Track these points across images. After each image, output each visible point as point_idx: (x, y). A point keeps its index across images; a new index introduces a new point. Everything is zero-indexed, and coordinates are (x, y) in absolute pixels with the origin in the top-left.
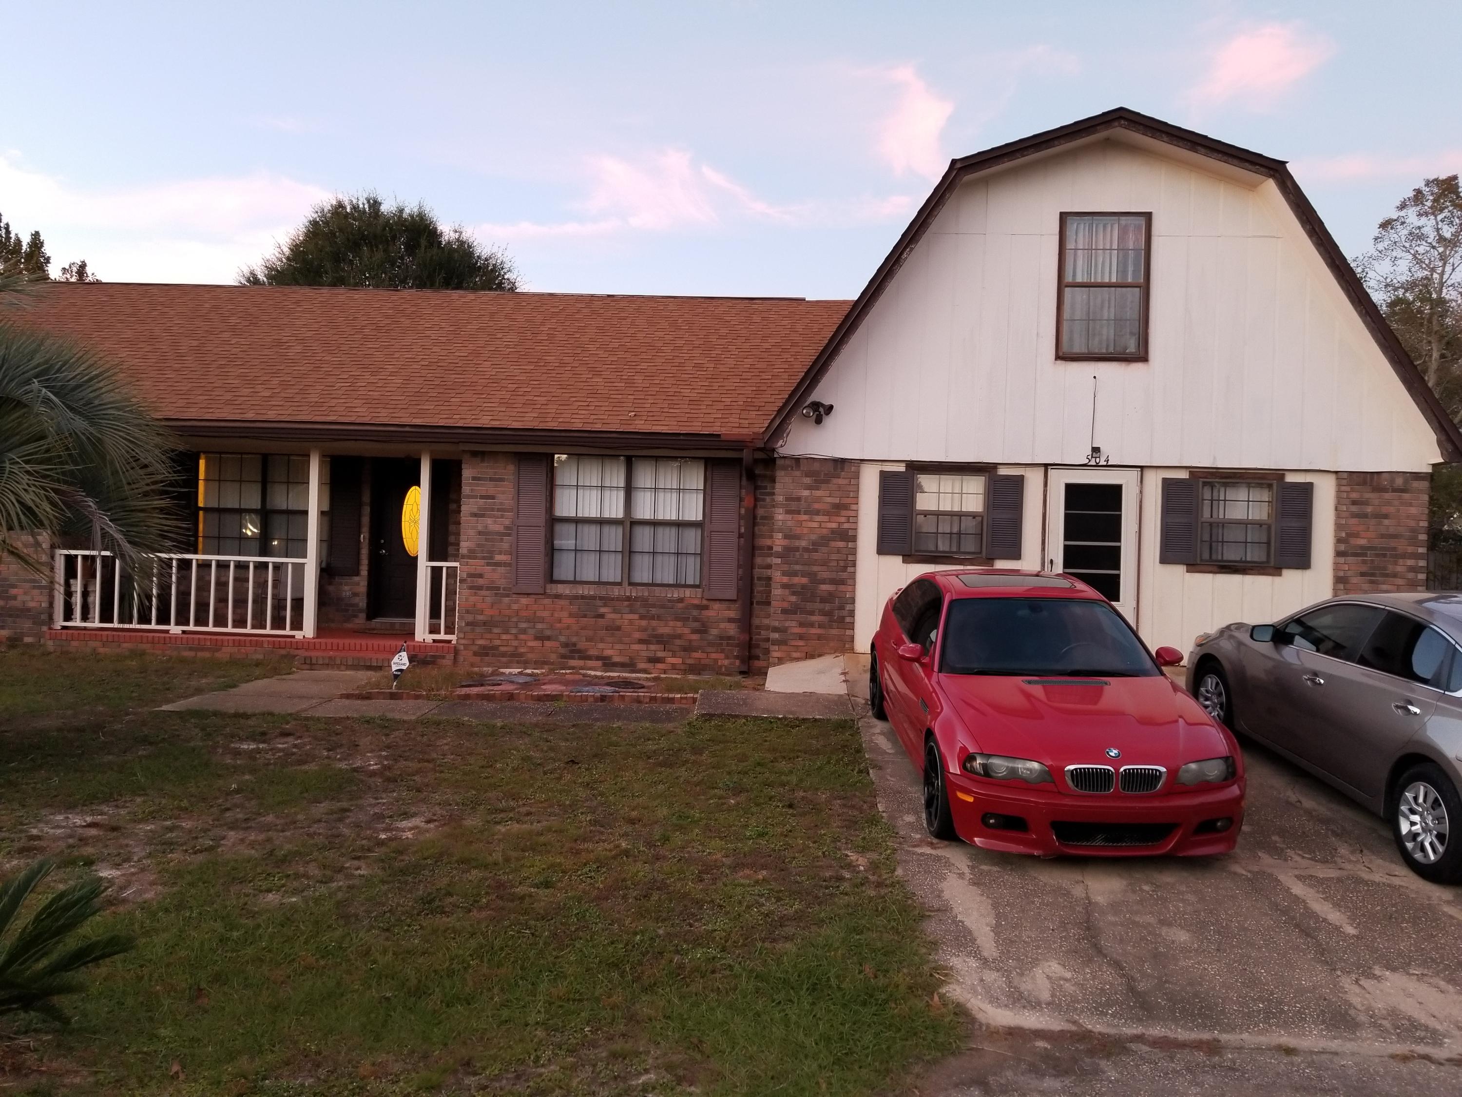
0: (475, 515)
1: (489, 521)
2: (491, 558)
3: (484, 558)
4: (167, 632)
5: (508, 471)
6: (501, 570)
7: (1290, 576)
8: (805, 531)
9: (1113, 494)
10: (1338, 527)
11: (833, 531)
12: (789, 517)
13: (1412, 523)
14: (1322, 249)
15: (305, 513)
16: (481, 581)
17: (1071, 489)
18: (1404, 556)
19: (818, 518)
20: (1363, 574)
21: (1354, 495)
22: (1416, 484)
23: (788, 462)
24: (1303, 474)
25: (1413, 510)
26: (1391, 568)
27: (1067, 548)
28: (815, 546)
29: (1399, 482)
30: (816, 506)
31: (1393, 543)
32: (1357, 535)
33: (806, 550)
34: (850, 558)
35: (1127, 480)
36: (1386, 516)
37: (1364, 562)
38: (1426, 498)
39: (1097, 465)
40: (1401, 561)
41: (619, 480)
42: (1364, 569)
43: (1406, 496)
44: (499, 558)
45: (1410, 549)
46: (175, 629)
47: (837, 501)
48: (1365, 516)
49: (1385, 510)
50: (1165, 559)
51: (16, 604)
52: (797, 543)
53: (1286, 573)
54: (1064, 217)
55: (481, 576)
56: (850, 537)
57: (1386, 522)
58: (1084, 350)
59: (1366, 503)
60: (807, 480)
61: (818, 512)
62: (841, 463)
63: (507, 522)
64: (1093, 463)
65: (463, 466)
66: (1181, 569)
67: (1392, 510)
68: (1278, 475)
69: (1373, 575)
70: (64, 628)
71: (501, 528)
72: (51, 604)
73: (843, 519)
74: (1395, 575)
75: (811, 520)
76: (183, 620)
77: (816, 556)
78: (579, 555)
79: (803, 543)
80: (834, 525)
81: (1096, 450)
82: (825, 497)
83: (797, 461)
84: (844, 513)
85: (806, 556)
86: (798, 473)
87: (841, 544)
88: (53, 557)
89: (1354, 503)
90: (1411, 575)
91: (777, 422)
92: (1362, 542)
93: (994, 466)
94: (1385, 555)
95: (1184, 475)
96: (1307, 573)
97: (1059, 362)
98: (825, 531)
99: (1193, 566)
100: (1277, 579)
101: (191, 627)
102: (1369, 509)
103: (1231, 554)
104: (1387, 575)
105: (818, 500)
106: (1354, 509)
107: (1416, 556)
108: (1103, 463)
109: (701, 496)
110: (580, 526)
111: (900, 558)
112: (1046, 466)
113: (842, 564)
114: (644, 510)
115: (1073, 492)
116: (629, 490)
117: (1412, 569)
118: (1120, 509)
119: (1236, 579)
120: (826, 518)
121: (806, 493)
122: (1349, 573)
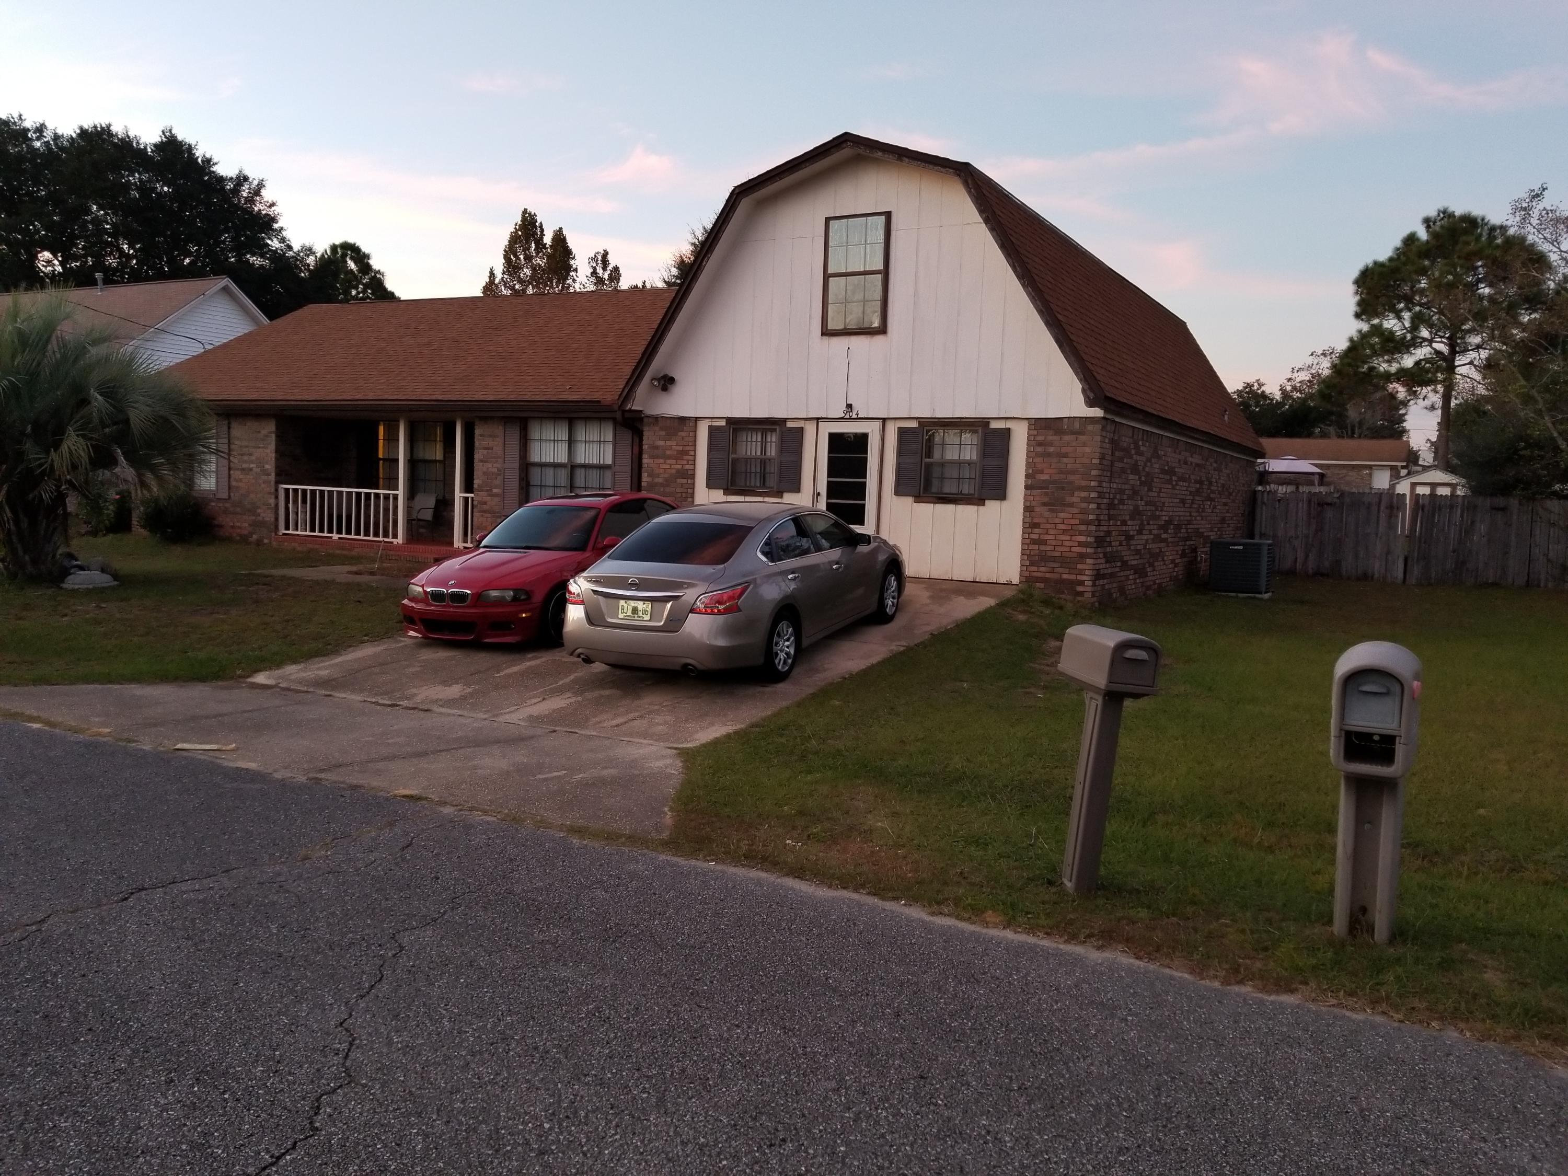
0: (482, 461)
1: (490, 465)
2: (491, 491)
3: (487, 491)
4: (331, 538)
5: (499, 430)
6: (496, 499)
7: (992, 506)
8: (661, 471)
9: (861, 441)
10: (1028, 465)
11: (678, 471)
12: (651, 461)
13: (1086, 461)
14: (995, 233)
15: (397, 460)
16: (485, 507)
17: (832, 436)
18: (1081, 489)
19: (669, 461)
20: (1044, 504)
21: (1040, 438)
22: (1090, 427)
23: (650, 420)
24: (1004, 421)
25: (1088, 450)
26: (1069, 499)
27: (829, 483)
28: (668, 482)
29: (1077, 425)
30: (668, 452)
31: (1071, 477)
32: (1041, 472)
33: (662, 485)
34: (690, 491)
35: (872, 429)
36: (1066, 455)
37: (1046, 494)
38: (1098, 438)
39: (850, 418)
40: (1076, 494)
41: (565, 436)
42: (1046, 500)
43: (1082, 438)
44: (495, 491)
45: (1084, 483)
46: (335, 536)
47: (681, 448)
48: (1049, 455)
49: (1064, 450)
50: (898, 492)
51: (260, 518)
52: (656, 480)
53: (988, 503)
54: (828, 220)
55: (485, 503)
56: (690, 475)
57: (1065, 460)
58: (841, 327)
59: (1051, 444)
60: (663, 433)
61: (670, 457)
62: (683, 420)
63: (499, 466)
64: (847, 416)
65: (476, 427)
66: (910, 500)
67: (1070, 449)
68: (984, 423)
69: (1053, 505)
70: (284, 534)
71: (495, 470)
72: (277, 519)
73: (685, 462)
74: (1071, 505)
75: (665, 463)
76: (339, 531)
77: (668, 489)
78: (543, 489)
79: (660, 480)
80: (679, 467)
81: (849, 406)
82: (673, 445)
83: (656, 419)
84: (686, 457)
85: (662, 489)
86: (657, 428)
87: (684, 481)
88: (277, 490)
89: (1040, 444)
90: (1084, 505)
91: (626, 391)
92: (1046, 477)
93: (784, 421)
94: (1063, 489)
95: (914, 424)
96: (1005, 503)
97: (824, 337)
98: (674, 471)
99: (918, 499)
100: (981, 508)
101: (344, 536)
102: (1051, 449)
103: (950, 488)
104: (1064, 505)
105: (671, 448)
106: (1039, 449)
107: (1088, 488)
108: (854, 416)
109: (611, 446)
110: (543, 469)
111: (721, 492)
112: (818, 419)
113: (684, 495)
114: (580, 459)
115: (836, 440)
116: (571, 442)
117: (1084, 500)
118: (866, 453)
119: (950, 507)
120: (674, 462)
121: (662, 443)
122: (1034, 504)
